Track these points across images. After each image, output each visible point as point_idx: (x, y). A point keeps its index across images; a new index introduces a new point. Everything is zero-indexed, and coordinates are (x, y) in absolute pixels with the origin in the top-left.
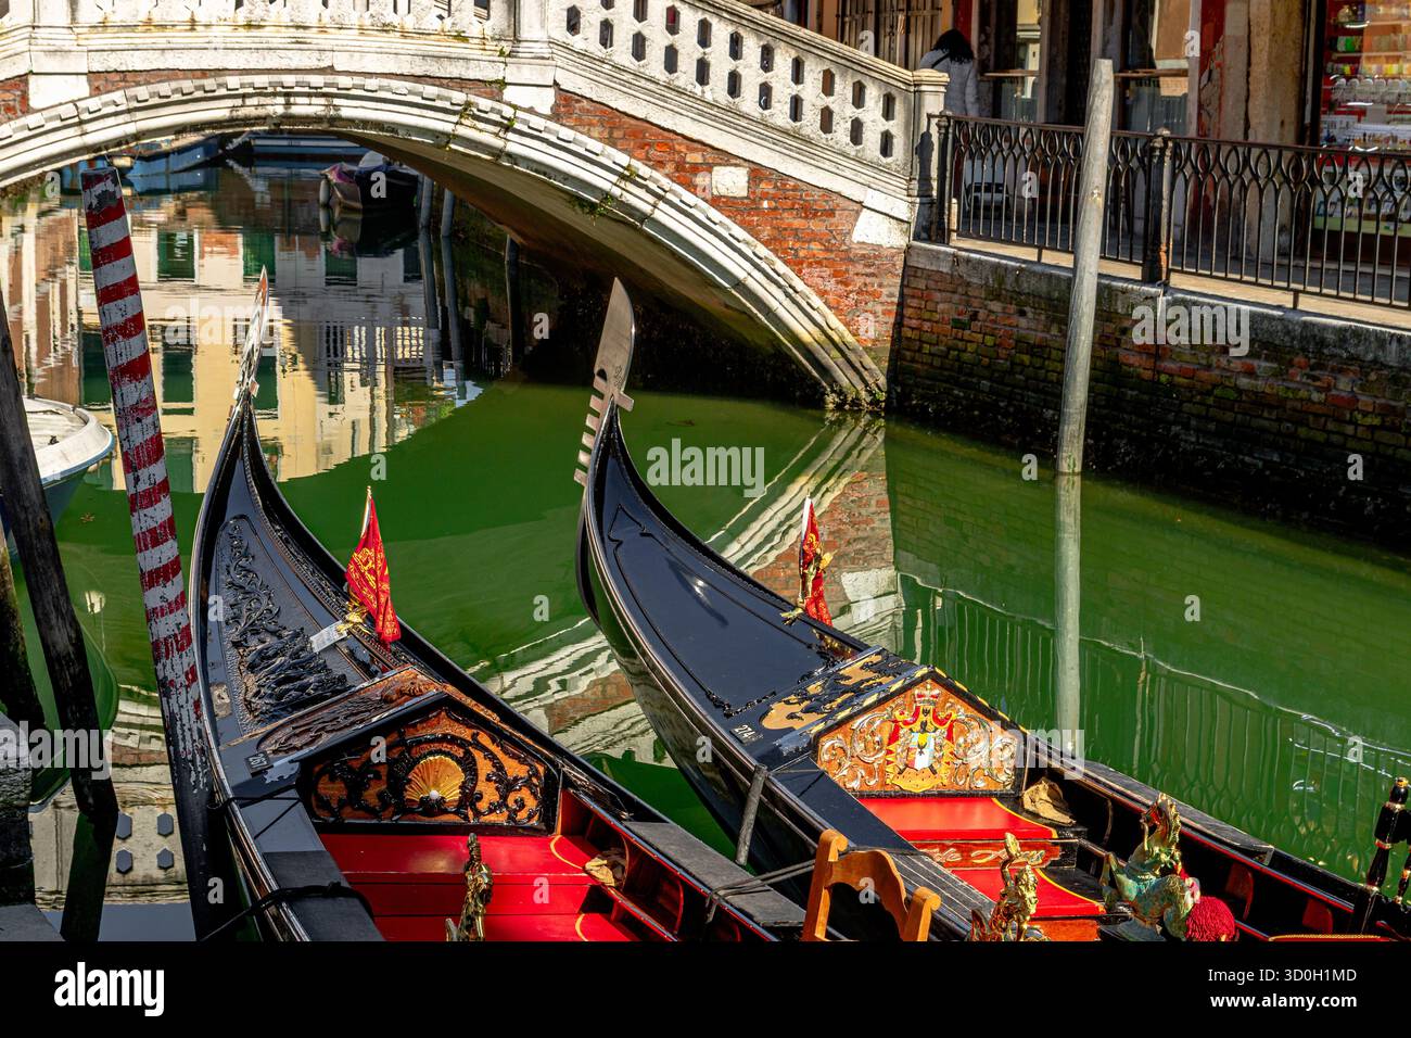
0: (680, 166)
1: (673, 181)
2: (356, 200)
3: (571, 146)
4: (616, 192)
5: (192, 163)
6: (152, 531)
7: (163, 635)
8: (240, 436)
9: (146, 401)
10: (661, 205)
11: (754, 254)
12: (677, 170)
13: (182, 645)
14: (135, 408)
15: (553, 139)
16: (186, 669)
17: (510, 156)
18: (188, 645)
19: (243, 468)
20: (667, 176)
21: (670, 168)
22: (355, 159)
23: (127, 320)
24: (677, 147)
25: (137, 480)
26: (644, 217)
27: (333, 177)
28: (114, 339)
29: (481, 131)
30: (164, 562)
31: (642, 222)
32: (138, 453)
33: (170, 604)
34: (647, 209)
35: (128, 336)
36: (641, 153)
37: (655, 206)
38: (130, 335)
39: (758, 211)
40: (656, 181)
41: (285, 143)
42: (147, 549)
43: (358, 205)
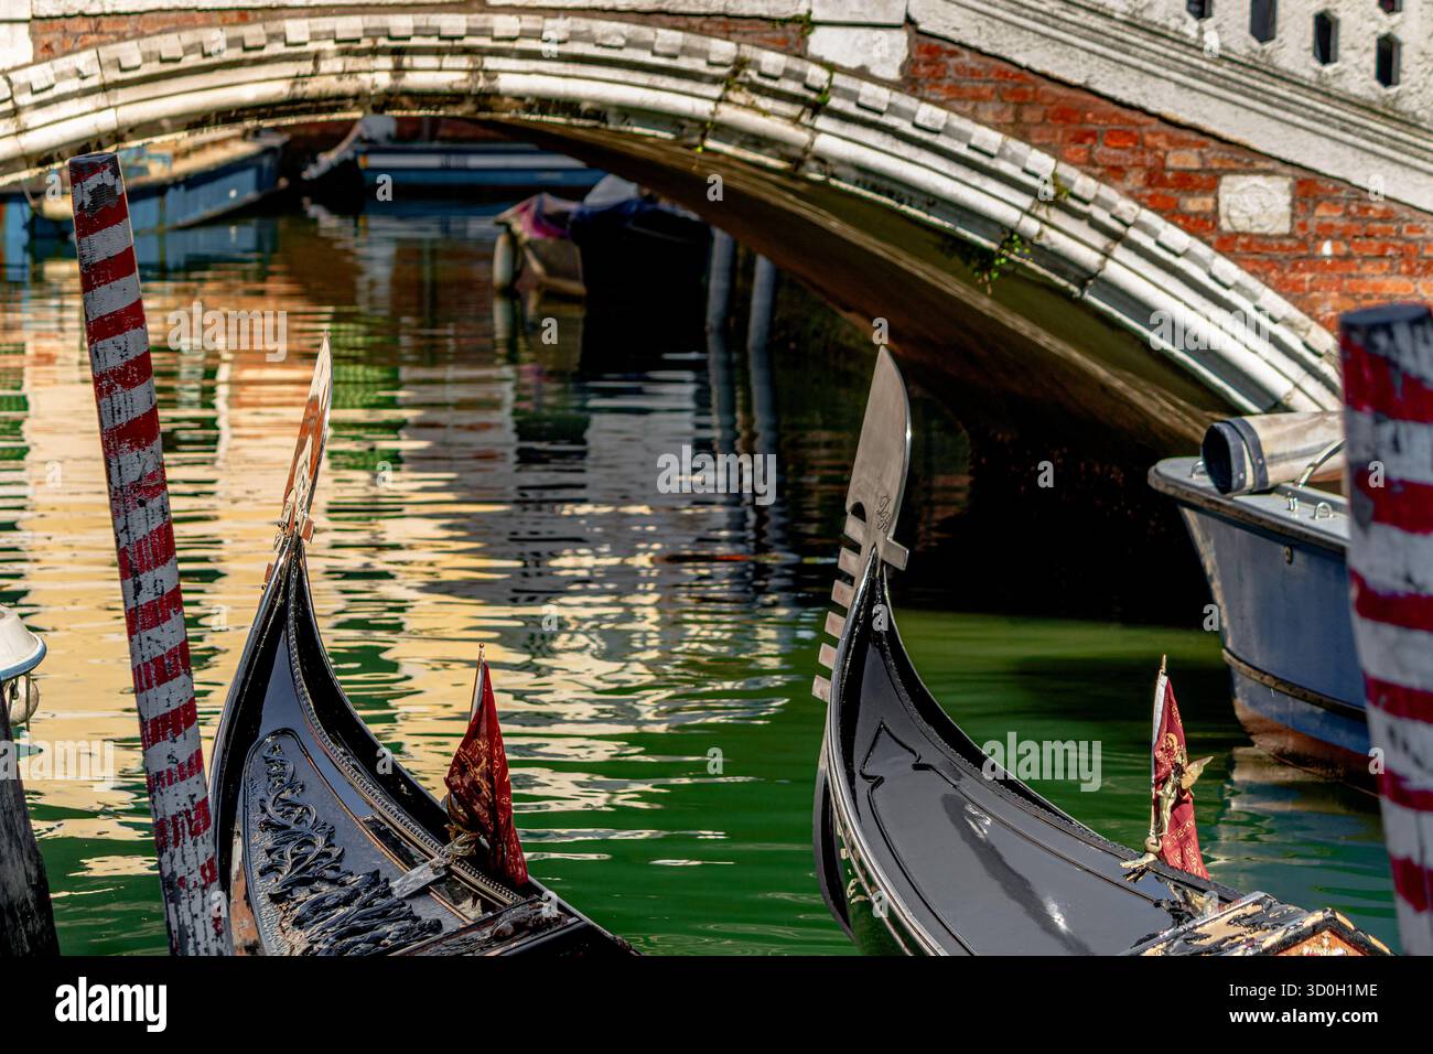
0: (1155, 177)
1: (1142, 205)
2: (570, 276)
3: (943, 141)
4: (1032, 226)
5: (217, 209)
6: (158, 661)
7: (171, 811)
8: (284, 609)
9: (152, 477)
10: (1119, 252)
11: (1306, 345)
12: (1149, 182)
13: (197, 826)
14: (136, 486)
15: (906, 127)
16: (203, 861)
17: (821, 159)
18: (206, 827)
19: (287, 651)
20: (1130, 195)
21: (1135, 180)
22: (579, 193)
23: (127, 363)
24: (1149, 139)
25: (138, 587)
26: (1085, 276)
27: (522, 227)
28: (109, 389)
29: (765, 113)
30: (174, 706)
31: (1082, 285)
32: (140, 550)
33: (181, 767)
34: (1090, 258)
35: (130, 385)
36: (1080, 151)
37: (1107, 254)
38: (132, 385)
39: (1314, 262)
40: (1106, 205)
41: (433, 161)
42: (150, 687)
43: (577, 287)
